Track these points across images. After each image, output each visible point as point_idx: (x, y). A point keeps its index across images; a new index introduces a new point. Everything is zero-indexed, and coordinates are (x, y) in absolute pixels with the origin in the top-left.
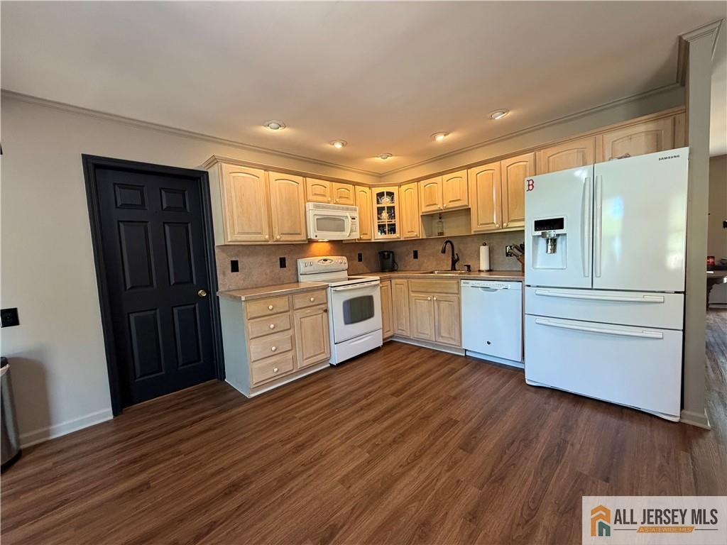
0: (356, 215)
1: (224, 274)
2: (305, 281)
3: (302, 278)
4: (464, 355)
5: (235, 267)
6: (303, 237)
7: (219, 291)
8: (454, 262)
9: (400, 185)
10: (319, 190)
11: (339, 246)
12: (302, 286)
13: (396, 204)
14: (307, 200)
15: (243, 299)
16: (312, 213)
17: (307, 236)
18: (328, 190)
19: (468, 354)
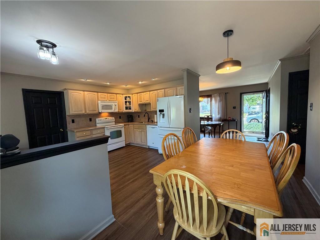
0: (117, 104)
1: (69, 124)
2: (99, 126)
3: (97, 125)
4: (148, 147)
5: (73, 121)
6: (97, 112)
7: (68, 129)
8: (149, 119)
9: (132, 94)
10: (103, 96)
11: (112, 114)
12: (97, 127)
13: (131, 100)
14: (98, 100)
15: (75, 131)
16: (100, 104)
17: (98, 111)
18: (106, 96)
19: (150, 147)
